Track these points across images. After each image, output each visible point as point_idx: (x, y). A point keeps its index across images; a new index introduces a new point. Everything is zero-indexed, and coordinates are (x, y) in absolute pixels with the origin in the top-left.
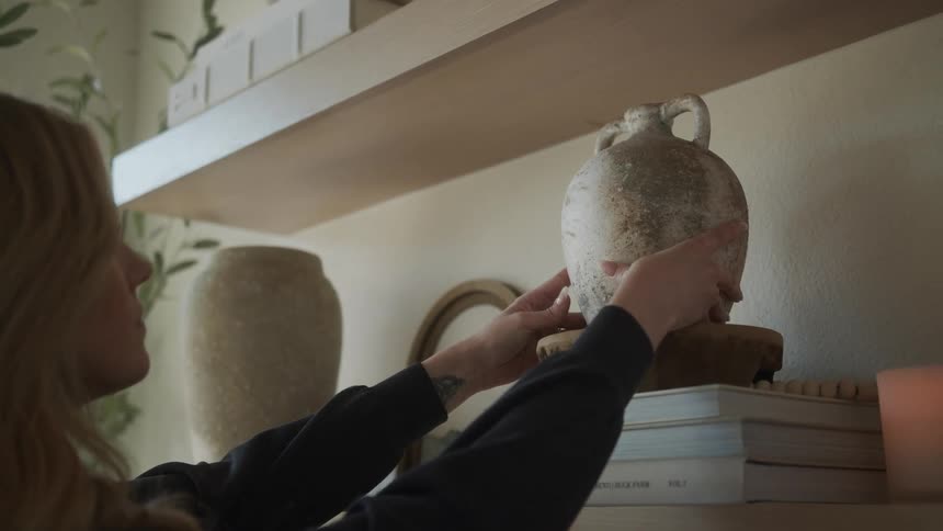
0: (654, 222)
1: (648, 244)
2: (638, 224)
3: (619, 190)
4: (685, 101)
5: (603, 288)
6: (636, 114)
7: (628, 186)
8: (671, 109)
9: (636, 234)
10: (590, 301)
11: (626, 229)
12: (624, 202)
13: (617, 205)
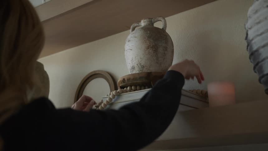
0: (156, 47)
1: (154, 53)
2: (152, 47)
3: (147, 38)
4: (160, 18)
5: (140, 64)
6: (145, 20)
7: (149, 37)
8: (155, 20)
9: (151, 50)
10: (136, 68)
11: (148, 49)
12: (148, 41)
13: (146, 42)
